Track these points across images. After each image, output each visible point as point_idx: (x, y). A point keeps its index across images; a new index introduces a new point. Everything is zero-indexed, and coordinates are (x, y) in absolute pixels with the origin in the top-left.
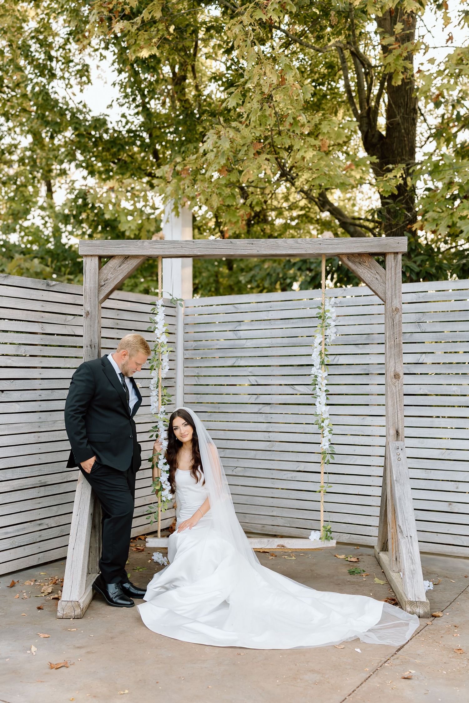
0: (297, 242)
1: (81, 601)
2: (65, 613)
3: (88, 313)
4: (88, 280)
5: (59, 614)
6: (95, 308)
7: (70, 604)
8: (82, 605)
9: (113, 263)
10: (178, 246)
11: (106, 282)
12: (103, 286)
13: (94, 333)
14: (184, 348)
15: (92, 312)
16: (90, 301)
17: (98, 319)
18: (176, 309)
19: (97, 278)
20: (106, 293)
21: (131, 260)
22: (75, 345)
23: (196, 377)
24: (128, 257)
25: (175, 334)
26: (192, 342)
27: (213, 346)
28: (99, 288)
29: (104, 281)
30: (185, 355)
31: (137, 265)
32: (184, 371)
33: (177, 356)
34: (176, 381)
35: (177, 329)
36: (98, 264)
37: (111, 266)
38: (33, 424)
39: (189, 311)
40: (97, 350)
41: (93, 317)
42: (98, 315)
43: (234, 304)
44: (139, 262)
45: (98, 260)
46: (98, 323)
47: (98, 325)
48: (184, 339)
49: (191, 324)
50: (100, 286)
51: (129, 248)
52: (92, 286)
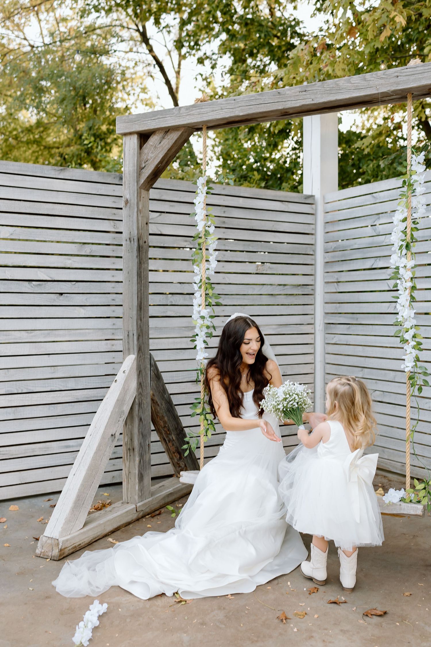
0: (365, 80)
1: (61, 540)
2: (43, 551)
3: (127, 202)
5: (38, 551)
6: (134, 195)
7: (49, 541)
8: (61, 544)
9: (153, 140)
11: (147, 163)
12: (143, 168)
13: (133, 224)
14: (324, 250)
15: (131, 200)
16: (129, 187)
17: (138, 207)
18: (313, 205)
19: (136, 159)
20: (146, 177)
21: (171, 133)
22: (162, 245)
23: (335, 284)
24: (169, 130)
25: (312, 234)
26: (332, 243)
27: (352, 245)
28: (140, 171)
29: (145, 163)
30: (325, 258)
31: (178, 139)
32: (324, 277)
33: (315, 260)
34: (315, 288)
35: (315, 229)
36: (138, 143)
37: (151, 144)
38: (105, 330)
39: (329, 207)
40: (136, 244)
41: (132, 205)
42: (138, 203)
43: (372, 193)
44: (180, 136)
45: (138, 138)
46: (137, 212)
47: (137, 215)
48: (324, 240)
49: (331, 222)
50: (140, 169)
51: (166, 119)
52: (131, 169)
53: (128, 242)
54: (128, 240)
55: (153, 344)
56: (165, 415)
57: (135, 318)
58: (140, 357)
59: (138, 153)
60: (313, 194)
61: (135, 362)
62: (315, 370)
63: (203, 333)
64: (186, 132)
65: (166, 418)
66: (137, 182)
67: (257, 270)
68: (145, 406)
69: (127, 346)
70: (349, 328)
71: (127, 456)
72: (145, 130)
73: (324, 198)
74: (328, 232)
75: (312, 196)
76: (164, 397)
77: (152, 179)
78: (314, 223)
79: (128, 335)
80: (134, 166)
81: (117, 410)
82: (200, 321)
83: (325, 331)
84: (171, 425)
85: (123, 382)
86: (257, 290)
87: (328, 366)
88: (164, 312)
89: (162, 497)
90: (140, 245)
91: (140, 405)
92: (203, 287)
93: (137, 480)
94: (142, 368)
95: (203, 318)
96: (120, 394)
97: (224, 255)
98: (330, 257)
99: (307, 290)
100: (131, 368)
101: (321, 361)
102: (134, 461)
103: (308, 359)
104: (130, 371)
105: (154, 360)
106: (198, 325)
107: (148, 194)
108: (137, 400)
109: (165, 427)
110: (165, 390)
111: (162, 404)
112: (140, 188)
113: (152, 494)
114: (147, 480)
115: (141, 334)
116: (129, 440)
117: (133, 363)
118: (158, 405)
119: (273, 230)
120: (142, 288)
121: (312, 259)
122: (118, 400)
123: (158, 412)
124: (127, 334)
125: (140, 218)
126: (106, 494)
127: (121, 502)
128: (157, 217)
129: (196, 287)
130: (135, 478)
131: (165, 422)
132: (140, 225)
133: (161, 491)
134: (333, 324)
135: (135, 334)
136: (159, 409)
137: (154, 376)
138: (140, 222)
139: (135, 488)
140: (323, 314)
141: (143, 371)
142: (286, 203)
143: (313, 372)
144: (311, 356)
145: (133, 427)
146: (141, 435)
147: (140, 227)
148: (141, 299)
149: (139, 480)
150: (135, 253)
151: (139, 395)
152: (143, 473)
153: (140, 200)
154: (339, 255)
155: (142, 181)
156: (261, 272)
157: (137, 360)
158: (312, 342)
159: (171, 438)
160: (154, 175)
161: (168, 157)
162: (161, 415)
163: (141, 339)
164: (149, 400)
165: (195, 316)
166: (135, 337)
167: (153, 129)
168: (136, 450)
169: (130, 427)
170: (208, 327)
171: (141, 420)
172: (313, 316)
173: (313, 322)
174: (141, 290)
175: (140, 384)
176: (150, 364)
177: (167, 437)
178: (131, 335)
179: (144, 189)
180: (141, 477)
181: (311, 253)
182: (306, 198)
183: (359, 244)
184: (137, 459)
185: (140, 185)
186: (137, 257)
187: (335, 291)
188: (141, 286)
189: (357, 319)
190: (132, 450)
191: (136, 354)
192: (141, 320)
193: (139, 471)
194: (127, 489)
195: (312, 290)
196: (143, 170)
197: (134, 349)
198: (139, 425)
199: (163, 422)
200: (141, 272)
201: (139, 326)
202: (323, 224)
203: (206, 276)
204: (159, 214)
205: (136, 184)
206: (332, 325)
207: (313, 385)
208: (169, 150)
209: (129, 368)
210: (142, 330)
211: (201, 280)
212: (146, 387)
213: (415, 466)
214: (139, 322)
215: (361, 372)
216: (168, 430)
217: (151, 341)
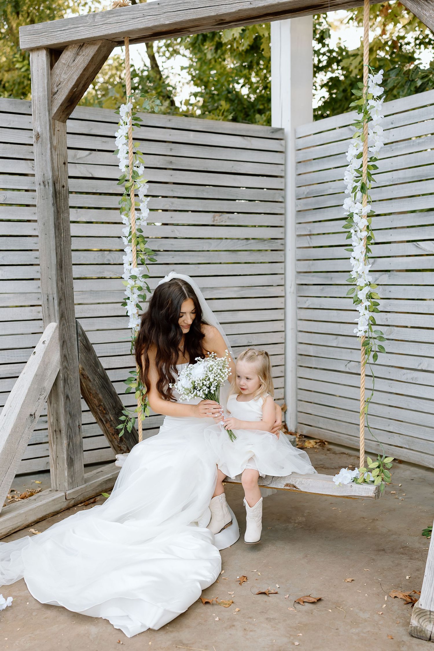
3: (38, 136)
4: (36, 87)
6: (46, 128)
9: (66, 57)
10: (138, 15)
11: (60, 86)
12: (56, 93)
13: (46, 164)
14: (296, 197)
15: (42, 134)
16: (40, 117)
17: (51, 143)
18: (282, 141)
19: (46, 81)
20: (60, 104)
21: (86, 48)
22: (94, 191)
23: (308, 237)
24: (84, 44)
25: (281, 177)
26: (304, 188)
27: (327, 190)
28: (52, 97)
29: (57, 86)
30: (297, 206)
31: (95, 55)
32: (296, 229)
33: (285, 208)
34: (285, 242)
35: (285, 171)
36: (47, 60)
37: (64, 62)
38: (28, 294)
39: (301, 143)
40: (51, 188)
41: (44, 140)
42: (51, 138)
43: (349, 125)
44: (97, 51)
45: (47, 55)
46: (51, 149)
47: (51, 152)
48: (296, 184)
49: (304, 161)
50: (52, 95)
51: (78, 29)
52: (41, 94)
53: (42, 187)
54: (42, 183)
55: (79, 311)
56: (98, 392)
57: (54, 278)
58: (64, 325)
59: (48, 74)
60: (283, 127)
61: (57, 331)
62: (285, 339)
63: (135, 296)
64: (104, 46)
65: (100, 396)
66: (49, 111)
67: (214, 221)
68: (73, 382)
69: (47, 312)
70: (322, 290)
71: (53, 438)
72: (54, 44)
73: (295, 131)
74: (300, 174)
75: (281, 130)
76: (97, 371)
77: (67, 107)
78: (283, 163)
79: (48, 299)
80: (44, 91)
81: (36, 386)
82: (131, 282)
83: (297, 293)
84: (107, 403)
85: (42, 354)
86: (213, 245)
87: (300, 334)
88: (100, 272)
89: (98, 484)
90: (57, 190)
91: (65, 380)
92: (133, 241)
93: (66, 466)
94: (66, 338)
95: (134, 277)
96: (39, 368)
97: (172, 203)
98: (302, 205)
99: (276, 245)
100: (52, 338)
101: (292, 329)
102: (62, 444)
103: (277, 326)
104: (51, 341)
105: (81, 328)
106: (128, 286)
107: (65, 127)
108: (61, 375)
109: (100, 405)
110: (97, 364)
111: (94, 380)
112: (54, 119)
113: (86, 481)
114: (79, 466)
115: (63, 298)
116: (55, 421)
117: (55, 332)
118: (90, 380)
119: (233, 171)
120: (62, 243)
121: (282, 208)
122: (36, 375)
123: (90, 389)
124: (46, 298)
125: (55, 157)
126: (37, 482)
127: (50, 489)
128: (86, 156)
129: (125, 241)
130: (63, 463)
131: (100, 400)
132: (55, 165)
133: (98, 477)
134: (306, 285)
135: (56, 298)
136: (91, 385)
137: (83, 348)
138: (55, 161)
139: (64, 474)
140: (295, 273)
141: (68, 342)
142: (249, 138)
143: (283, 341)
144: (281, 323)
145: (58, 405)
146: (69, 415)
147: (56, 168)
148: (61, 256)
149: (68, 465)
150: (51, 200)
151: (63, 369)
152: (73, 457)
153: (54, 134)
154: (312, 203)
155: (55, 110)
156: (218, 224)
157: (60, 328)
158: (282, 306)
159: (108, 418)
160: (68, 102)
161: (85, 79)
162: (94, 392)
163: (63, 304)
164: (77, 375)
165: (126, 276)
166: (56, 302)
167: (64, 43)
168: (63, 432)
169: (55, 405)
170: (140, 289)
171: (67, 397)
172: (283, 276)
173: (283, 283)
174: (61, 245)
175: (65, 356)
176: (77, 333)
177: (104, 417)
178: (51, 298)
179: (59, 120)
180: (71, 462)
181: (280, 200)
182: (273, 132)
183: (334, 189)
184: (65, 442)
185: (53, 115)
186: (53, 204)
187: (308, 245)
188: (61, 241)
189: (332, 278)
190: (58, 431)
191: (58, 321)
192: (62, 281)
193: (68, 455)
194: (56, 475)
195: (282, 244)
196: (55, 96)
197: (55, 315)
198: (65, 404)
199: (98, 400)
200: (59, 223)
201: (60, 289)
202: (294, 164)
203: (137, 227)
204: (88, 152)
205: (47, 113)
206: (304, 286)
207: (283, 356)
208: (85, 69)
209: (49, 338)
210: (64, 293)
211: (130, 232)
212: (73, 360)
213: (391, 445)
214: (60, 283)
215: (335, 341)
216: (104, 409)
217: (76, 307)
